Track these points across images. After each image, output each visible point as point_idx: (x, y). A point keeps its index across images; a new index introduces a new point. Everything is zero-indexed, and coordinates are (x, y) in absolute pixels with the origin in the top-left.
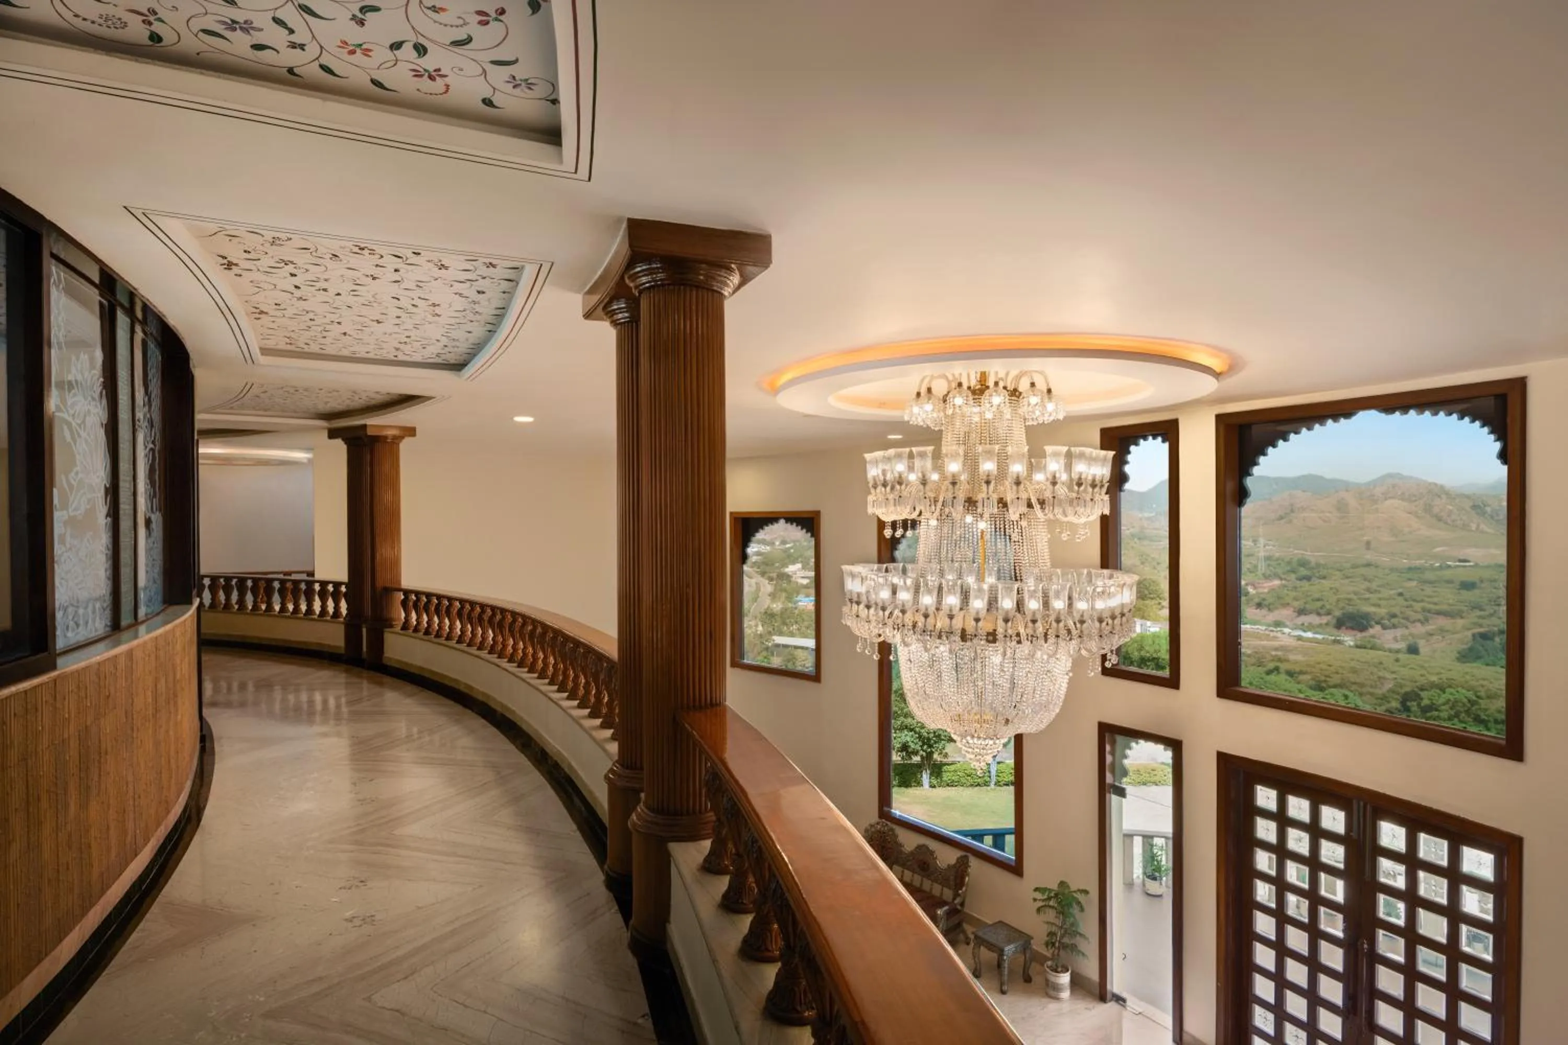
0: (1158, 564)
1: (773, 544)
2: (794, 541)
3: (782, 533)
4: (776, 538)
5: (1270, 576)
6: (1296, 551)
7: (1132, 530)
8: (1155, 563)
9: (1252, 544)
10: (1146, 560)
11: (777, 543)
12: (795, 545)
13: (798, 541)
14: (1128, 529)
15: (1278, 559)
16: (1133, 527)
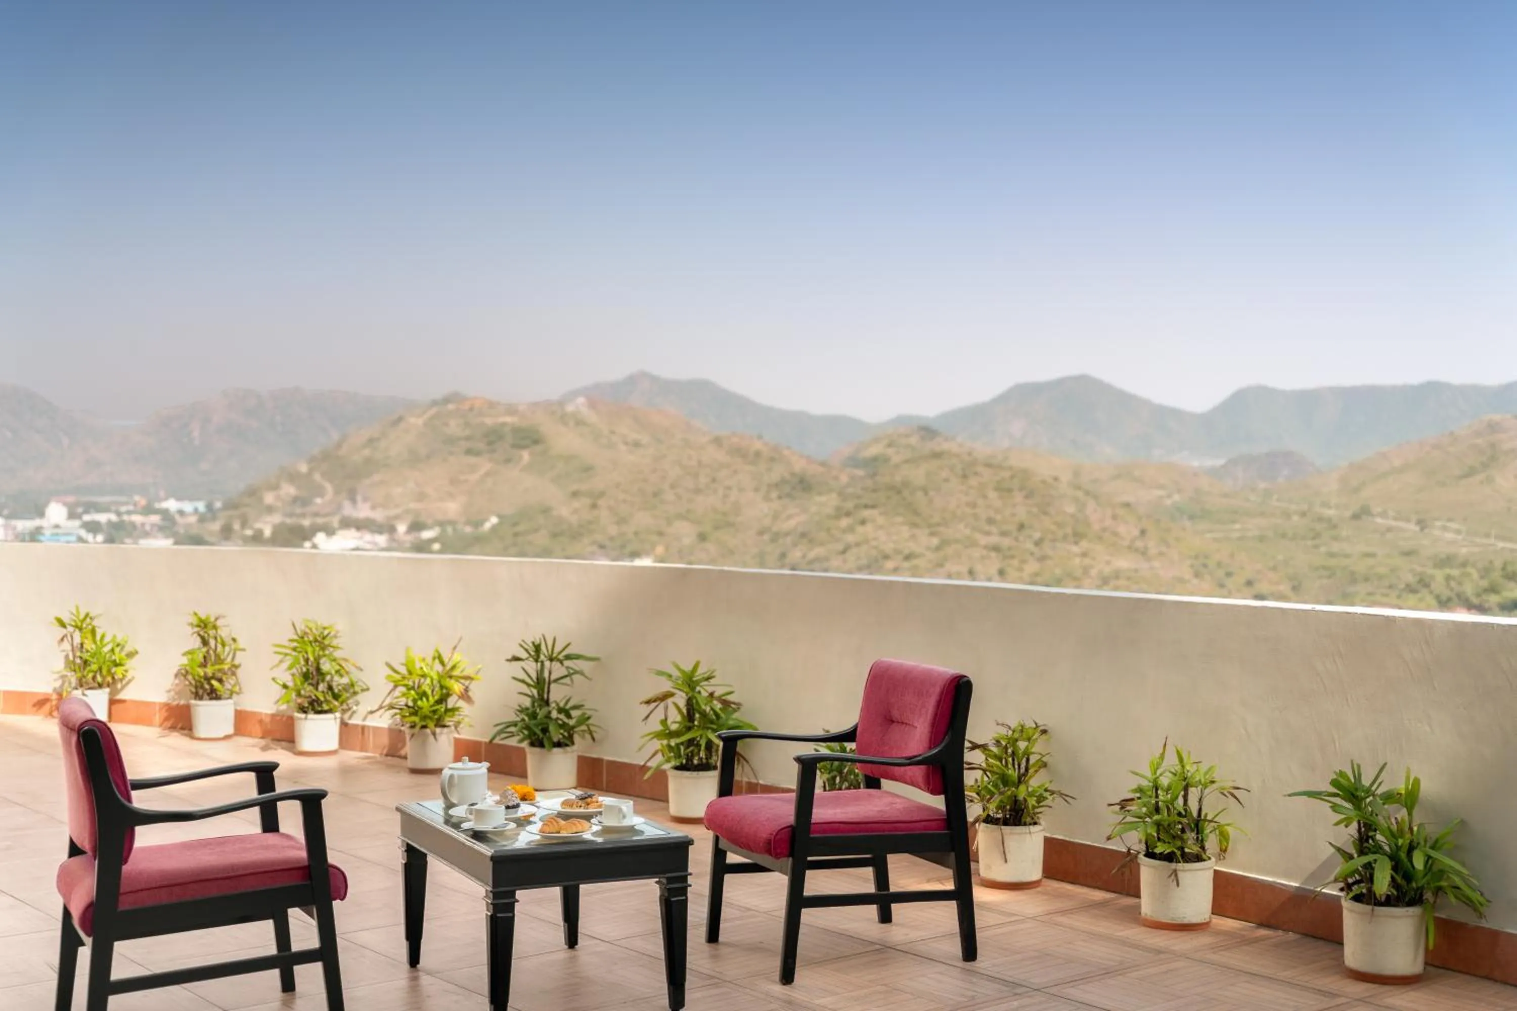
0: (1229, 574)
1: (392, 530)
2: (441, 524)
3: (413, 505)
4: (397, 517)
5: (1449, 600)
6: (1501, 544)
7: (1176, 497)
8: (1220, 573)
9: (1417, 528)
10: (1205, 566)
11: (402, 528)
12: (443, 531)
13: (452, 523)
14: (1169, 496)
15: (1464, 565)
16: (1179, 491)
